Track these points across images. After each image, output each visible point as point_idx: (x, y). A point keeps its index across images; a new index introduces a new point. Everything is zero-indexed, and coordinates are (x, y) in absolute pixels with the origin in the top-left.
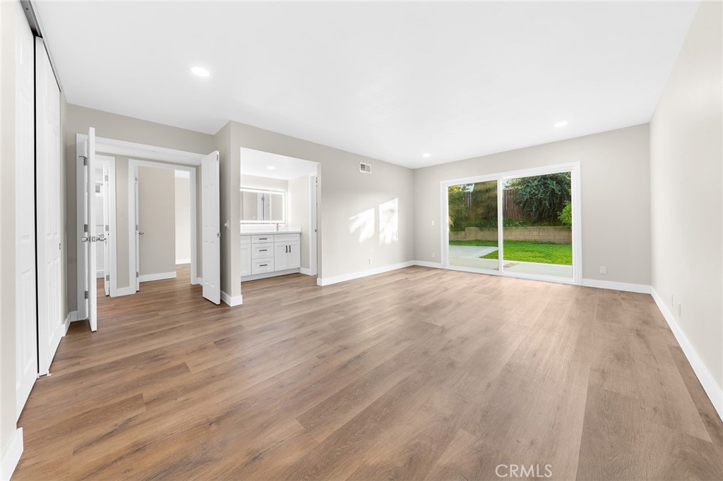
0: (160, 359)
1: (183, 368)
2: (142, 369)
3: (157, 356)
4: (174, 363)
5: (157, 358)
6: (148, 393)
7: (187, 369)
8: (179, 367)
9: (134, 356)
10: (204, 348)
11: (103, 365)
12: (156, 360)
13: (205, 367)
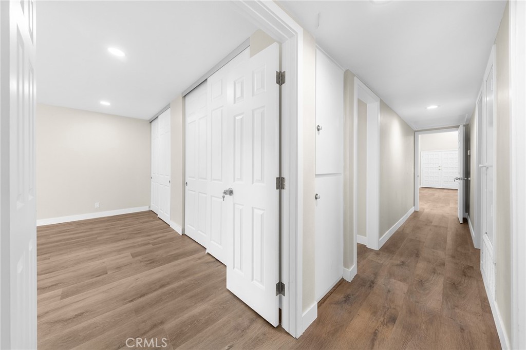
0: (148, 261)
1: (134, 256)
2: (157, 255)
3: (151, 263)
4: (140, 258)
5: (151, 261)
6: (150, 246)
7: (132, 255)
8: (137, 256)
9: (167, 263)
10: (117, 268)
11: (182, 258)
12: (151, 260)
13: (122, 255)
